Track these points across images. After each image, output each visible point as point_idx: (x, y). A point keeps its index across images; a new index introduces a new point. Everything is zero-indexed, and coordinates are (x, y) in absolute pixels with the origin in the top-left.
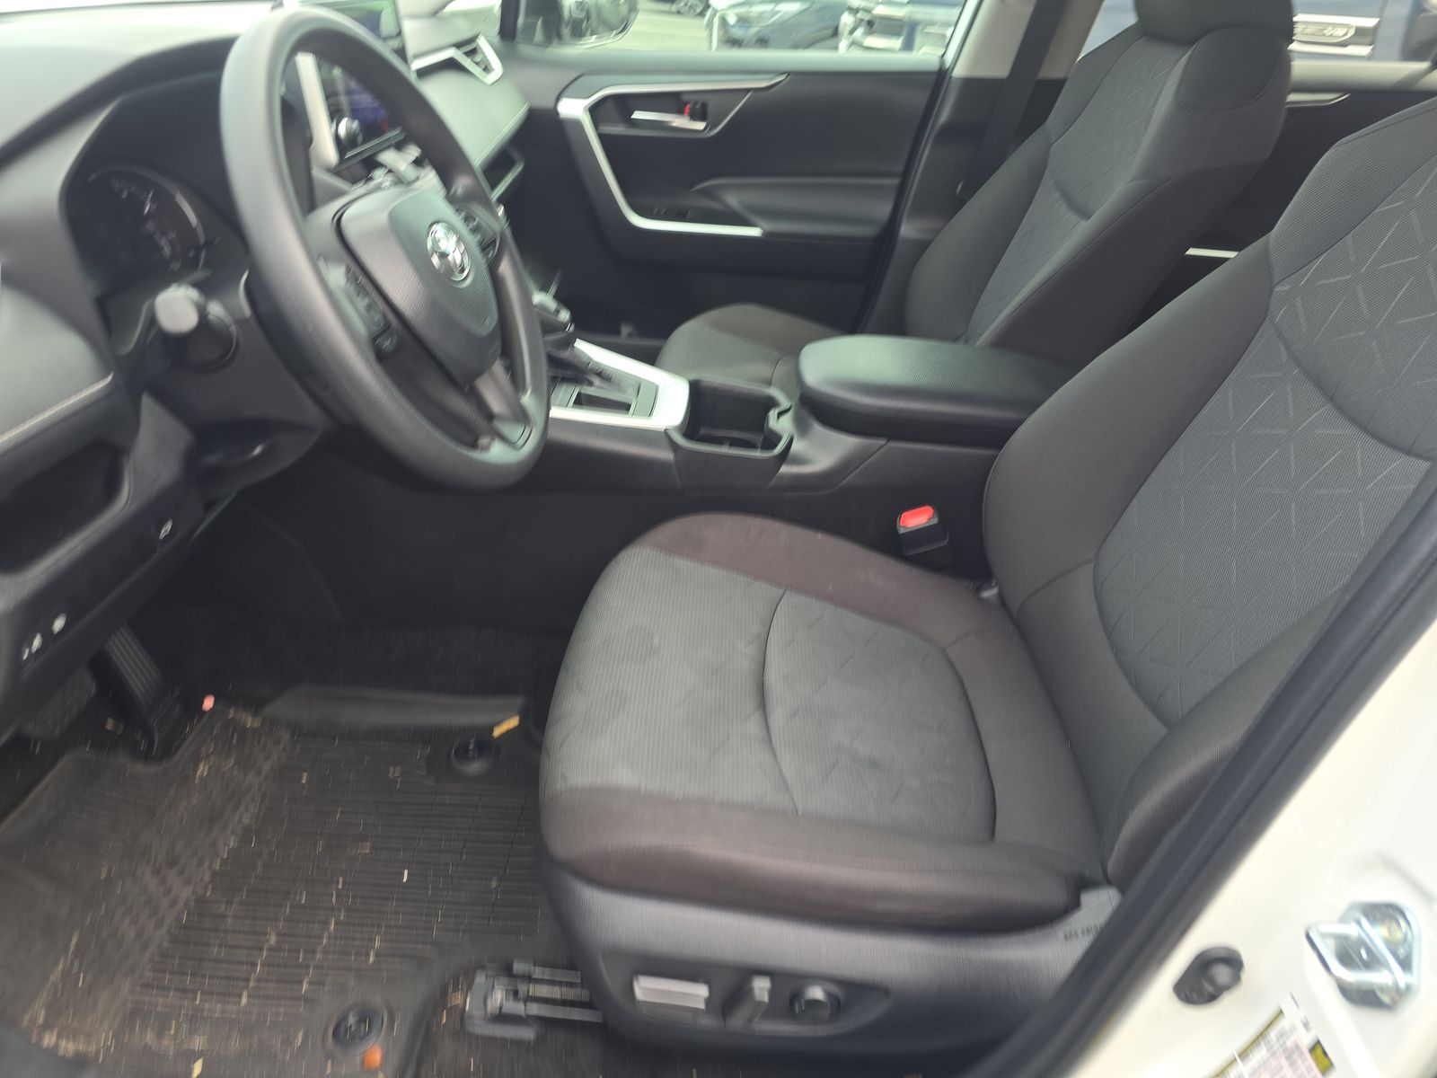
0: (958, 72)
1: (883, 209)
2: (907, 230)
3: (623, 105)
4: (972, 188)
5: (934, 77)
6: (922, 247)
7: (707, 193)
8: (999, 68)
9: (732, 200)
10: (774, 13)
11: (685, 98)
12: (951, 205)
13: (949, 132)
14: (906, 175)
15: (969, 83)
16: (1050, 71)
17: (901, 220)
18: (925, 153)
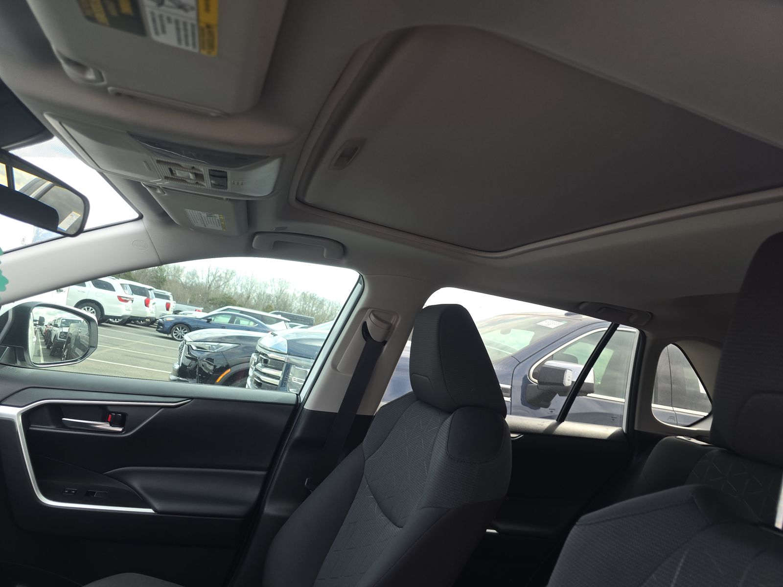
0: (307, 406)
1: (252, 493)
2: (269, 509)
3: (57, 411)
4: (316, 483)
5: (292, 407)
6: (280, 522)
7: (114, 477)
8: (334, 407)
9: (136, 484)
10: (218, 347)
11: (110, 409)
12: (300, 495)
13: (300, 443)
14: (270, 470)
15: (314, 415)
16: (363, 411)
17: (265, 503)
18: (284, 456)
